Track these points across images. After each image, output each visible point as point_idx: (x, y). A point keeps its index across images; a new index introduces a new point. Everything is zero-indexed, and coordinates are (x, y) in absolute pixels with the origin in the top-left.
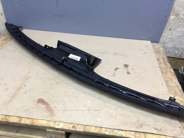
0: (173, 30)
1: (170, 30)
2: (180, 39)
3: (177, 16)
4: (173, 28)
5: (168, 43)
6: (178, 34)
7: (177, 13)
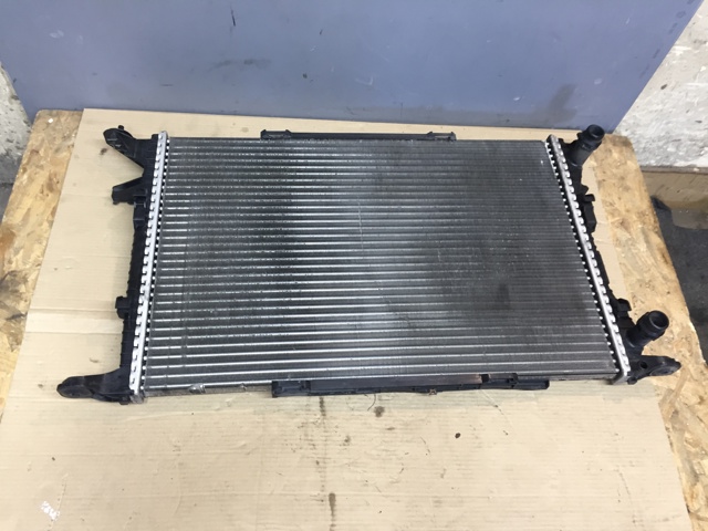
0: (673, 89)
1: (663, 87)
2: (689, 114)
3: (697, 44)
4: (673, 83)
5: (648, 125)
6: (688, 100)
7: (700, 38)
